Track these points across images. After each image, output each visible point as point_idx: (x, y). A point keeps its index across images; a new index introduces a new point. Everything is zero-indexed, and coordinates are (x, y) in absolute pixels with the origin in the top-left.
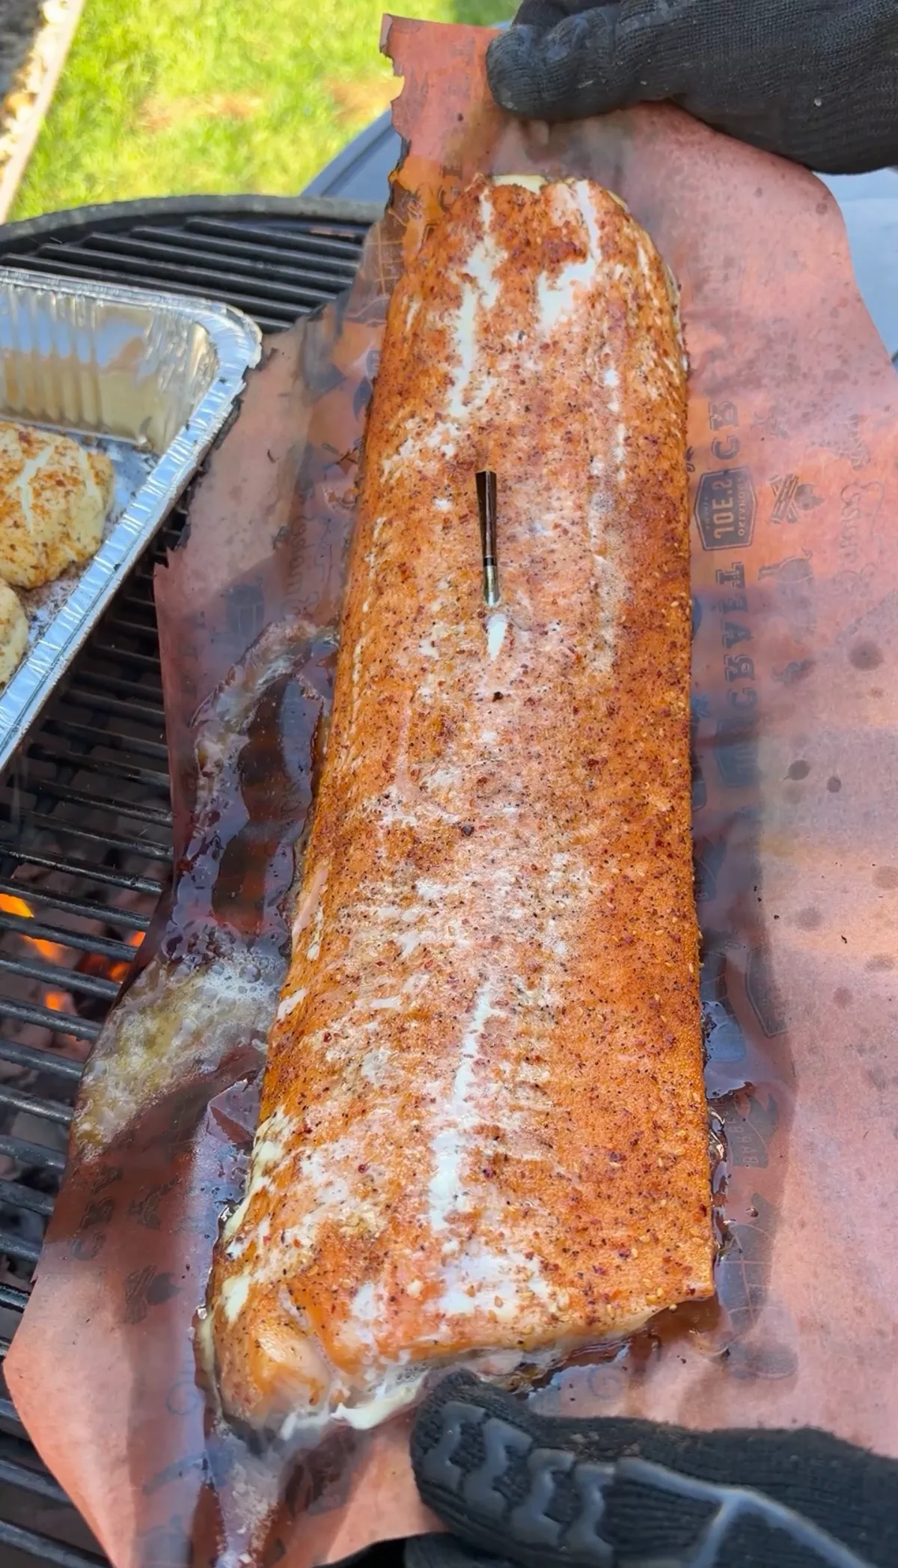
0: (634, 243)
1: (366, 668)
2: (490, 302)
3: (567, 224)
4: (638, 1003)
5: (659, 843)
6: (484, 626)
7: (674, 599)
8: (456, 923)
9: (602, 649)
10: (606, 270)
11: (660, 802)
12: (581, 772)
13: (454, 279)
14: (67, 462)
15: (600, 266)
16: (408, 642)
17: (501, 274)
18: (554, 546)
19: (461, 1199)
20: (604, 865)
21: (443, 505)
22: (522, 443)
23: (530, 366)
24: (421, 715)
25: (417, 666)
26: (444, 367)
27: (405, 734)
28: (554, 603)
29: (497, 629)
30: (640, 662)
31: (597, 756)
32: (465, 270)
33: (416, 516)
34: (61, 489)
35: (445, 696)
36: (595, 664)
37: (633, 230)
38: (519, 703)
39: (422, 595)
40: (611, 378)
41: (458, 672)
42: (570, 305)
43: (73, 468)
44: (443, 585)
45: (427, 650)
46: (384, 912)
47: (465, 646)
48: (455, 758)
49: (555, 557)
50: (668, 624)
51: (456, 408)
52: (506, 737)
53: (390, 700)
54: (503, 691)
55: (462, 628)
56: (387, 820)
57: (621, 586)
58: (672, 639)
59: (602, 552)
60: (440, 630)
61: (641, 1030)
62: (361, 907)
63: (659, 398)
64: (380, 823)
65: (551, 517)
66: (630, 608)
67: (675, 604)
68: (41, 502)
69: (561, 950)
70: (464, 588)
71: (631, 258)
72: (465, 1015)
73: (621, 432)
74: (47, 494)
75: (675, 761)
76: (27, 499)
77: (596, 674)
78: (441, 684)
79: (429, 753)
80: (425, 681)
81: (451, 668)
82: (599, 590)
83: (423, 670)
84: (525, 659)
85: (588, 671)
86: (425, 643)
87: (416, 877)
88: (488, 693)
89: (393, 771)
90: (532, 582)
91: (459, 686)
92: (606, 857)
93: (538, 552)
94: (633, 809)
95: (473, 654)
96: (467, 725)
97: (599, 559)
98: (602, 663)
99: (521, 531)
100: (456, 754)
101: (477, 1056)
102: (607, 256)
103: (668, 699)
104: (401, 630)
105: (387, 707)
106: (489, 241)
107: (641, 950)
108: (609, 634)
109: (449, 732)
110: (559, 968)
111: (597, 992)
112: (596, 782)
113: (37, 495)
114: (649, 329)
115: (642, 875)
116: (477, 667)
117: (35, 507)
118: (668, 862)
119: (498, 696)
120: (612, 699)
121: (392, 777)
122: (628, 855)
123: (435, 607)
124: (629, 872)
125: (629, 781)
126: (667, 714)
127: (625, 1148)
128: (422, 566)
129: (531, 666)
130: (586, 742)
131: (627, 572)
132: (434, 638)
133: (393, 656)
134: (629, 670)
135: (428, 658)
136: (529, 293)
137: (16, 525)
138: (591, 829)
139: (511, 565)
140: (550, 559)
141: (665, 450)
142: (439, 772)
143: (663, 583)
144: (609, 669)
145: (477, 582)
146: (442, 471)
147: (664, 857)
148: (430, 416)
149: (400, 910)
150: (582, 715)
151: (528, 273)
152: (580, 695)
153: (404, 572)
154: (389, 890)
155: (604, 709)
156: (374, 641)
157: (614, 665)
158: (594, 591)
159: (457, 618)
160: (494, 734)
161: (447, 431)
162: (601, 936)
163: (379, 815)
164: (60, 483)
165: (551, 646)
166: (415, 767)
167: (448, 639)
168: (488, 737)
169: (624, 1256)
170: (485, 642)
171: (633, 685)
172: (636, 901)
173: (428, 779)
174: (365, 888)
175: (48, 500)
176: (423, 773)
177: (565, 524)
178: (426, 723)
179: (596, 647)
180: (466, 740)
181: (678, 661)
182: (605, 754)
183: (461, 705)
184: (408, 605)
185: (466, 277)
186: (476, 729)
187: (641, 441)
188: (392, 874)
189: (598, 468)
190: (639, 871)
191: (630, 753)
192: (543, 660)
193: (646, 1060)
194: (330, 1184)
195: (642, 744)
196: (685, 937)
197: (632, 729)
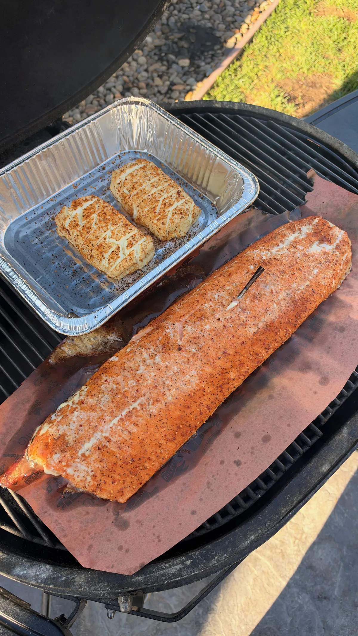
0: (346, 251)
1: (201, 290)
2: (301, 237)
3: (332, 235)
4: (175, 424)
5: (221, 386)
6: (232, 301)
7: (286, 329)
8: (153, 374)
9: (255, 327)
10: (334, 251)
11: (232, 375)
12: (220, 353)
13: (297, 228)
14: (187, 206)
15: (333, 249)
16: (214, 291)
17: (308, 234)
18: (267, 294)
19: (88, 452)
20: (202, 382)
21: (252, 267)
22: (281, 268)
23: (298, 255)
24: (200, 310)
25: (211, 298)
26: (279, 241)
27: (192, 312)
28: (254, 307)
29: (234, 304)
30: (263, 337)
31: (228, 352)
32: (301, 228)
33: (244, 265)
34: (181, 215)
35: (209, 310)
36: (250, 329)
37: (348, 249)
38: (222, 325)
39: (228, 283)
40: (316, 271)
41: (217, 306)
42: (319, 251)
43: (187, 209)
44: (234, 284)
45: (216, 296)
46: (146, 355)
47: (224, 303)
48: (197, 326)
49: (264, 297)
50: (279, 334)
51: (274, 250)
52: (211, 330)
53: (198, 301)
54: (221, 320)
55: (227, 297)
56: (168, 331)
57: (276, 315)
58: (276, 338)
59: (277, 304)
60: (223, 294)
61: (169, 432)
62: (143, 350)
63: (324, 285)
64: (166, 330)
65: (272, 287)
66: (272, 322)
67: (286, 331)
68: (173, 218)
69: (170, 398)
70: (238, 288)
71: (343, 254)
72: (131, 402)
73: (308, 283)
74: (176, 216)
75: (248, 368)
76: (170, 215)
77: (248, 331)
78: (211, 306)
79: (193, 320)
80: (209, 302)
81: (216, 304)
82: (268, 312)
83: (211, 300)
84: (233, 316)
85: (246, 329)
86: (218, 294)
87: (159, 352)
88: (217, 316)
89: (181, 319)
90: (254, 297)
91: (214, 310)
92: (205, 380)
93: (262, 292)
94: (224, 372)
95: (223, 306)
96: (207, 321)
97: (275, 305)
98: (252, 330)
99: (262, 286)
100: (198, 325)
101: (123, 417)
102: (336, 248)
103: (261, 351)
104: (216, 288)
105: (195, 302)
106: (311, 227)
107: (189, 412)
108: (261, 325)
109: (201, 319)
110: (164, 404)
111: (168, 416)
112: (222, 358)
113: (173, 215)
114: (334, 270)
115: (209, 391)
116: (221, 309)
117: (171, 219)
118: (219, 392)
119: (219, 319)
120: (246, 340)
121: (179, 321)
122: (210, 384)
123: (228, 288)
124: (206, 388)
125: (231, 364)
126: (257, 354)
127: (136, 459)
128: (234, 277)
129: (233, 318)
130: (228, 346)
131: (279, 314)
132: (220, 295)
133: (209, 292)
134: (257, 337)
135: (215, 298)
136: (311, 242)
137: (163, 223)
138: (208, 369)
139: (253, 290)
140: (263, 296)
141: (315, 296)
142: (190, 327)
143: (287, 323)
144: (253, 333)
145: (241, 290)
146: (258, 261)
147: (219, 391)
148: (267, 248)
149: (149, 358)
150: (235, 339)
151: (314, 238)
152: (238, 333)
153: (229, 275)
154: (152, 350)
155: (241, 341)
156: (209, 285)
157: (255, 333)
158: (266, 312)
159: (229, 294)
160: (210, 327)
161: (267, 254)
162: (183, 401)
163: (168, 328)
164: (181, 213)
165: (243, 317)
166: (187, 321)
167: (223, 297)
168: (208, 327)
169: (113, 483)
170: (228, 305)
171: (255, 341)
172: (200, 397)
173: (187, 326)
174: (149, 345)
175: (175, 218)
176: (187, 323)
177: (274, 291)
178: (199, 313)
179: (254, 325)
180: (203, 324)
181: (273, 344)
182: (231, 353)
183: (210, 315)
184: (223, 283)
185: (300, 229)
186: (207, 323)
187: (311, 289)
188: (157, 346)
189: (294, 286)
190: (209, 390)
191: (238, 357)
192: (237, 318)
193: (163, 440)
194: (74, 422)
195: (243, 357)
196: (204, 414)
197: (244, 352)
